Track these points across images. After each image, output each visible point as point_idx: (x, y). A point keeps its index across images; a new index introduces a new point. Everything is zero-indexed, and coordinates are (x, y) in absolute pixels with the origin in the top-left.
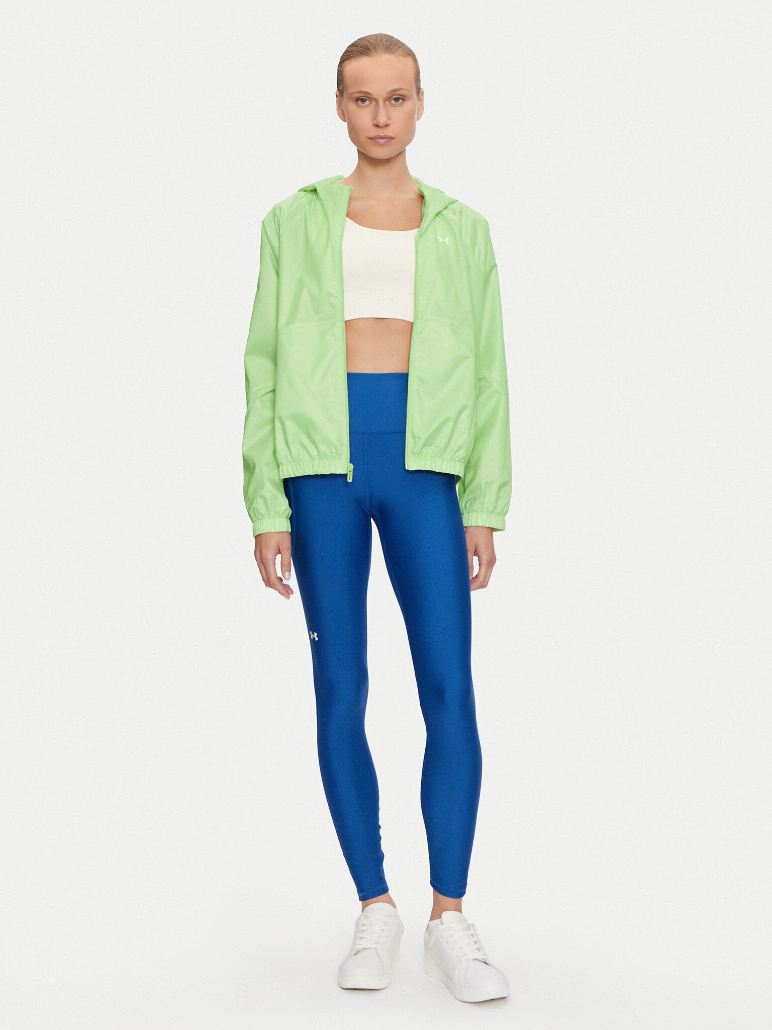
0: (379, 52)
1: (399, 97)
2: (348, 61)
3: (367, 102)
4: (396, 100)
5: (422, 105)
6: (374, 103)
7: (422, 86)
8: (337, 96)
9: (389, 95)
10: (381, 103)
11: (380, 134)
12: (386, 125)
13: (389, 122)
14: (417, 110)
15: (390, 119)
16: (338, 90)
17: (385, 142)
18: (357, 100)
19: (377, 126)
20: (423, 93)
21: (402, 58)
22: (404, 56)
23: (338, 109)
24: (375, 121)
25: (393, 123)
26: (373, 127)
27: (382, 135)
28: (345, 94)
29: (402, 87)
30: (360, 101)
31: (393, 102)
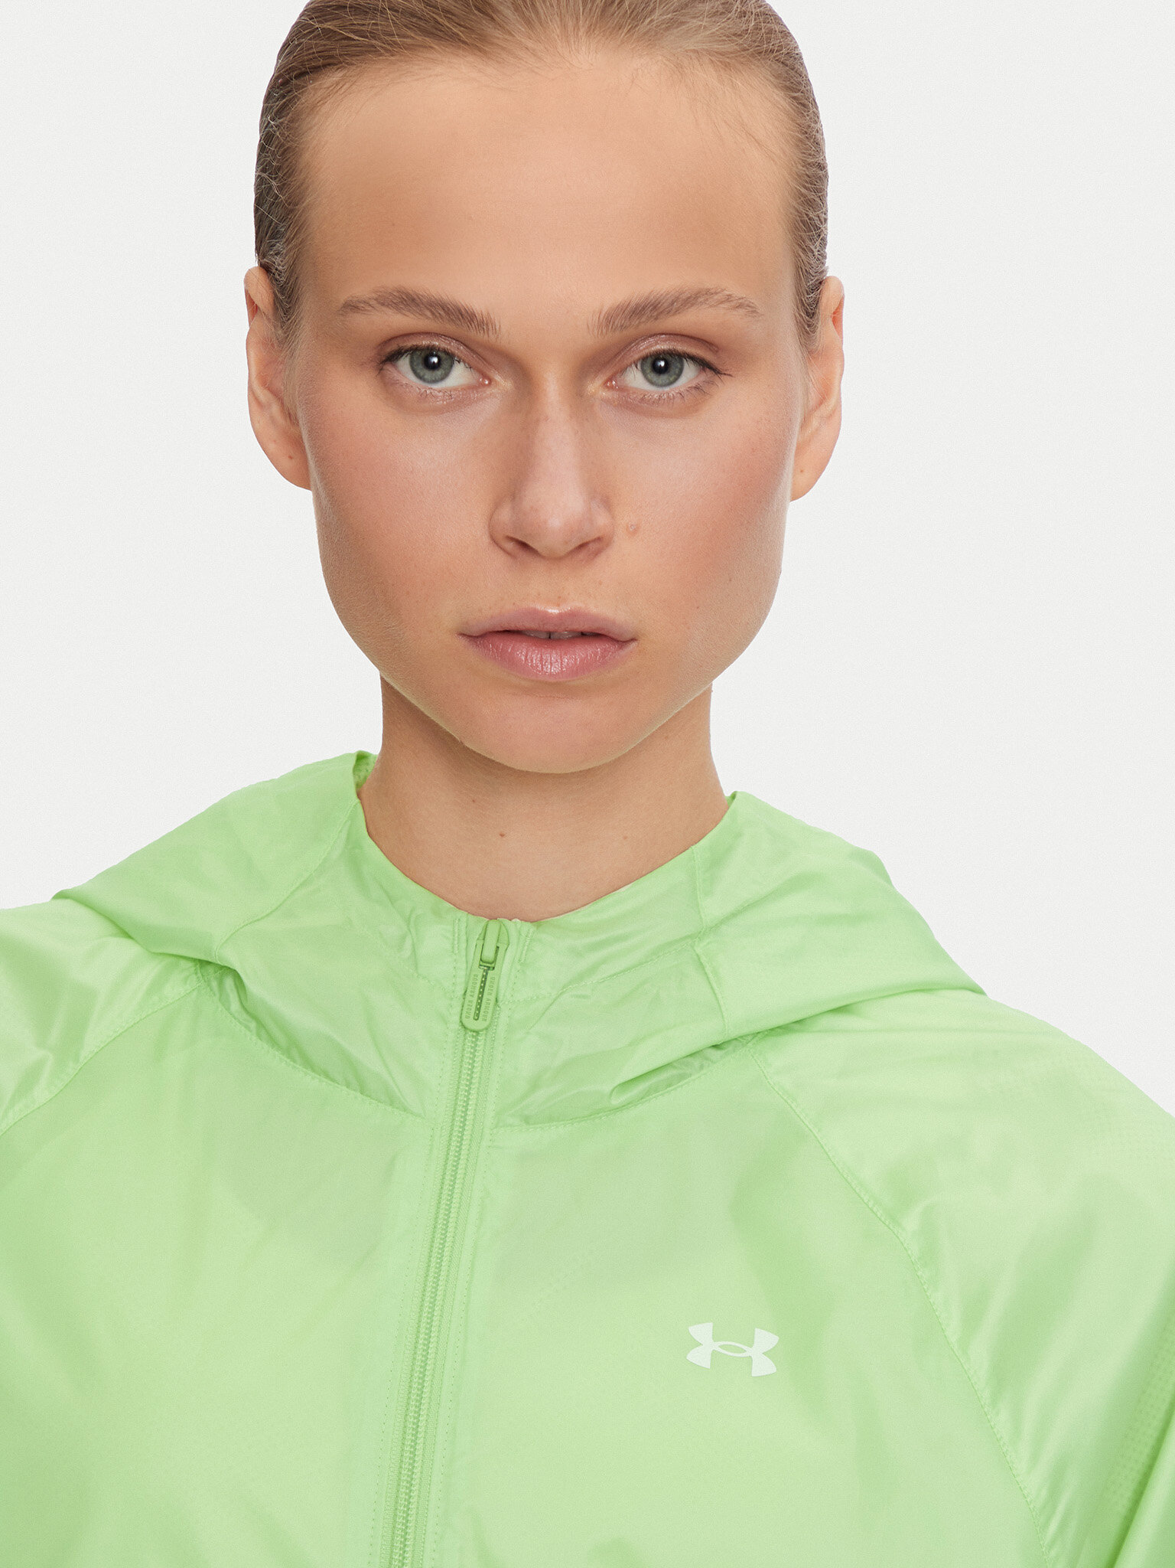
0: (555, 29)
1: (681, 347)
2: (332, 78)
3: (459, 376)
4: (662, 366)
5: (826, 392)
6: (503, 383)
7: (834, 266)
8: (253, 308)
9: (614, 337)
10: (552, 386)
11: (540, 607)
12: (582, 546)
13: (602, 520)
14: (797, 428)
15: (607, 503)
16: (265, 267)
17: (576, 671)
18: (389, 354)
19: (524, 545)
20: (837, 318)
21: (706, 76)
22: (725, 62)
23: (263, 395)
24: (505, 515)
25: (634, 531)
26: (497, 561)
27: (554, 611)
28: (308, 306)
29: (709, 282)
30: (404, 363)
31: (636, 379)
